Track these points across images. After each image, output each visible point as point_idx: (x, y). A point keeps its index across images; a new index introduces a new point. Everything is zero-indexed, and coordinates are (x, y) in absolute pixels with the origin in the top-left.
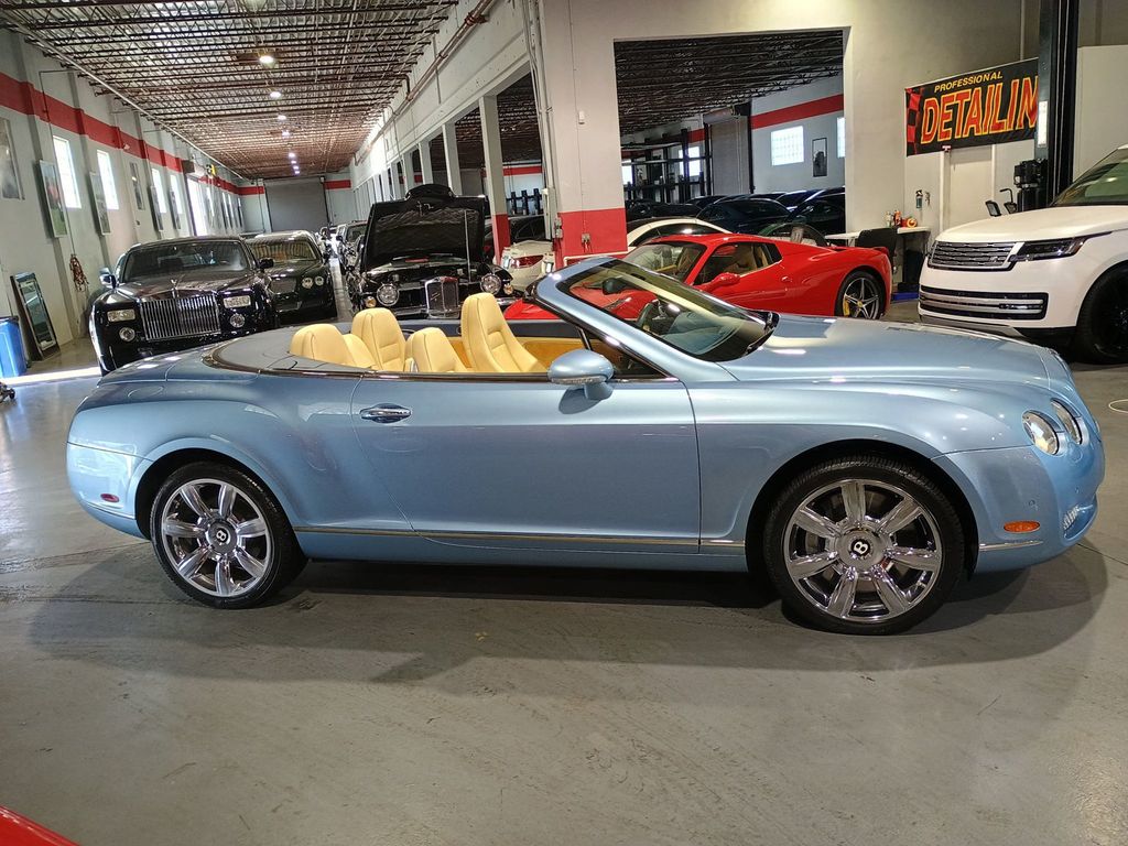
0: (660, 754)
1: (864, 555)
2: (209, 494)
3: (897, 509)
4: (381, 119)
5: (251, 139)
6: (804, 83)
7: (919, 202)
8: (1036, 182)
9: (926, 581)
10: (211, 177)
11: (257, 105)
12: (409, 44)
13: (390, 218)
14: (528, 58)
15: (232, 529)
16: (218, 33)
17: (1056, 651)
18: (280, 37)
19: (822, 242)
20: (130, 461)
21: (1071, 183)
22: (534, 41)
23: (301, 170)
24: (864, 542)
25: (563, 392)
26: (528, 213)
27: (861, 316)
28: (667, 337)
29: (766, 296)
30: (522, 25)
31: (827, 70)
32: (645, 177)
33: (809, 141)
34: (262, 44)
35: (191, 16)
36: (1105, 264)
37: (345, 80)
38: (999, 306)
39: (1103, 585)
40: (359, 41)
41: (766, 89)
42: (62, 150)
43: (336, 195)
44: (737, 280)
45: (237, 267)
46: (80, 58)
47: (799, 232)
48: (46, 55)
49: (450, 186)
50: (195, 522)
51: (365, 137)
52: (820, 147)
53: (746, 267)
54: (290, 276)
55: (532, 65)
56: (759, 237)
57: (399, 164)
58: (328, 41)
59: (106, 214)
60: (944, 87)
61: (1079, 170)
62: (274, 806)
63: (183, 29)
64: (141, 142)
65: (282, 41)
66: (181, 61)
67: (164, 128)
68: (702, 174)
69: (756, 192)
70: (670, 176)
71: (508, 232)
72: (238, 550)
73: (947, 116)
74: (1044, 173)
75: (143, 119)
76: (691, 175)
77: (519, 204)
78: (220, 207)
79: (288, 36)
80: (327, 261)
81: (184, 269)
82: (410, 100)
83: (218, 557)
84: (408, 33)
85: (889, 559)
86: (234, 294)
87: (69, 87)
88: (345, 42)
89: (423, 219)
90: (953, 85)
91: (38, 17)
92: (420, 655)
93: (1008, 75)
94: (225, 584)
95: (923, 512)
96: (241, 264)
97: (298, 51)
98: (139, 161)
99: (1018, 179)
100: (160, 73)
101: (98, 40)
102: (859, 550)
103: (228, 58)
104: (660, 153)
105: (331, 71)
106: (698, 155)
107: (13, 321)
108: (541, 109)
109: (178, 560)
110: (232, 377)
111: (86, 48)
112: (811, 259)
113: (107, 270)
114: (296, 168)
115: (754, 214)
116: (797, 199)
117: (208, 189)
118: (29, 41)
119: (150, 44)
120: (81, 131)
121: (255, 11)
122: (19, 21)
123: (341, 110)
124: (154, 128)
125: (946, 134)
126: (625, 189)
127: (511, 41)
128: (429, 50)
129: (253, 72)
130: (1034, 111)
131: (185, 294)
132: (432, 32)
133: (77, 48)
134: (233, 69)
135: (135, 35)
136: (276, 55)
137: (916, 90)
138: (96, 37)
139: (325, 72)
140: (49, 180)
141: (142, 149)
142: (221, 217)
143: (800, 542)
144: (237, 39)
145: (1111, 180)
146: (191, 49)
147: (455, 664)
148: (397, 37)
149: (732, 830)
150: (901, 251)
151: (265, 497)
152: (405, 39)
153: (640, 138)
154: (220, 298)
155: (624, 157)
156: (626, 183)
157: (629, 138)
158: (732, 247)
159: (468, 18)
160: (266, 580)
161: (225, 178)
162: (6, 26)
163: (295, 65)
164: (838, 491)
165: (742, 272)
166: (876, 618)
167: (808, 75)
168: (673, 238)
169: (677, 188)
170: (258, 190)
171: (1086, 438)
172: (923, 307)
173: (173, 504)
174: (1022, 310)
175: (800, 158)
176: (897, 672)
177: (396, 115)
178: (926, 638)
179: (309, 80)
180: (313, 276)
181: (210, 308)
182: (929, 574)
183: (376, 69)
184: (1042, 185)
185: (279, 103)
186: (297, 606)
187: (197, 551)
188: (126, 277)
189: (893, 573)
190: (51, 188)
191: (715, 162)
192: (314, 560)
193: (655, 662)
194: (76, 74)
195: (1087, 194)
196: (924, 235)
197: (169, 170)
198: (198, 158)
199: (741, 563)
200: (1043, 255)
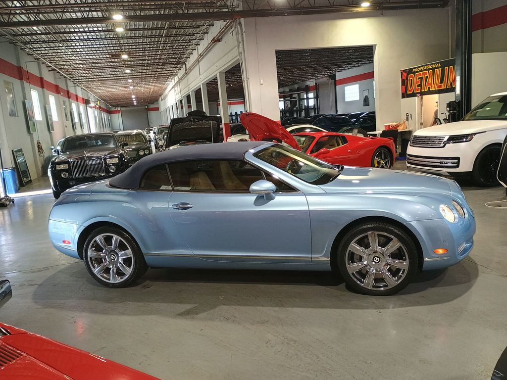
0: (295, 341)
1: (378, 262)
2: (108, 240)
3: (391, 244)
4: (173, 81)
5: (116, 90)
6: (359, 66)
7: (407, 118)
8: (456, 110)
9: (403, 273)
10: (97, 106)
11: (119, 75)
12: (187, 50)
13: (179, 125)
14: (239, 57)
15: (117, 255)
16: (104, 46)
17: (455, 301)
18: (131, 47)
19: (366, 135)
20: (75, 227)
21: (471, 110)
22: (242, 50)
23: (137, 103)
24: (378, 257)
25: (256, 197)
26: (238, 122)
27: (383, 167)
28: (298, 175)
29: (341, 158)
30: (236, 43)
31: (368, 60)
32: (289, 106)
33: (361, 91)
34: (123, 50)
35: (93, 38)
36: (483, 145)
37: (158, 65)
38: (440, 163)
39: (477, 276)
40: (165, 49)
41: (342, 69)
42: (34, 95)
43: (152, 114)
44: (329, 152)
45: (112, 146)
46: (44, 56)
47: (356, 131)
48: (28, 54)
49: (204, 111)
50: (102, 252)
51: (166, 89)
52: (366, 93)
53: (333, 146)
54: (134, 150)
55: (240, 60)
56: (339, 133)
57: (181, 101)
58: (152, 49)
59: (52, 123)
60: (416, 70)
61: (474, 105)
62: (139, 362)
63: (89, 44)
64: (68, 91)
65: (132, 49)
66: (87, 57)
67: (78, 85)
68: (315, 105)
69: (339, 113)
70: (300, 106)
71: (230, 131)
72: (120, 263)
73: (418, 82)
74: (459, 106)
75: (69, 82)
76: (310, 105)
77: (234, 118)
78: (101, 119)
79: (134, 47)
80: (150, 143)
81: (88, 147)
82: (186, 73)
83: (111, 266)
84: (187, 45)
85: (388, 264)
86: (111, 158)
87: (38, 69)
88: (159, 50)
89: (193, 125)
90: (420, 69)
91: (26, 39)
92: (196, 305)
93: (444, 65)
94: (114, 278)
95: (401, 245)
96: (114, 144)
97: (138, 53)
98: (66, 99)
99: (448, 109)
100: (78, 62)
101: (52, 48)
102: (376, 261)
103: (108, 56)
104: (296, 95)
105: (152, 61)
106: (313, 97)
107: (13, 169)
108: (244, 79)
109: (94, 267)
110: (119, 192)
111: (46, 52)
112: (360, 142)
113: (53, 147)
114: (135, 102)
115: (338, 123)
116: (356, 116)
117: (96, 112)
118: (22, 49)
119: (74, 50)
120: (43, 87)
121: (121, 36)
122: (19, 41)
123: (156, 77)
124: (73, 85)
125: (418, 90)
126: (281, 111)
127: (231, 50)
128: (195, 52)
129: (119, 62)
130: (454, 80)
131: (90, 158)
132: (197, 45)
133: (43, 52)
134: (110, 60)
135: (68, 46)
136: (129, 55)
137: (405, 71)
138: (51, 47)
139: (149, 62)
140: (29, 109)
141: (68, 94)
142: (101, 124)
143: (353, 257)
144: (112, 48)
145: (488, 109)
146: (92, 52)
147: (211, 308)
148: (181, 47)
149: (323, 368)
150: (400, 139)
151: (132, 241)
152: (185, 48)
153: (287, 89)
154: (105, 159)
155: (280, 97)
156: (281, 109)
157: (282, 90)
158: (327, 138)
159: (213, 40)
160: (131, 276)
161: (103, 106)
162: (13, 43)
163: (137, 59)
164: (367, 236)
165: (331, 148)
166: (382, 289)
167: (360, 63)
168: (301, 133)
169: (304, 111)
170: (118, 112)
171: (467, 216)
172: (409, 163)
173: (93, 244)
174: (449, 164)
175: (357, 98)
176: (391, 309)
177: (180, 80)
178: (403, 297)
179: (143, 65)
180: (144, 150)
181: (101, 164)
182: (404, 270)
183: (172, 60)
184: (458, 112)
185: (129, 75)
186: (144, 287)
187: (102, 264)
188: (64, 150)
189: (389, 270)
190: (30, 112)
191: (320, 99)
192: (152, 268)
193: (293, 307)
194: (41, 62)
195: (477, 115)
196: (410, 132)
197: (80, 103)
198: (92, 98)
199: (328, 267)
200: (457, 141)
